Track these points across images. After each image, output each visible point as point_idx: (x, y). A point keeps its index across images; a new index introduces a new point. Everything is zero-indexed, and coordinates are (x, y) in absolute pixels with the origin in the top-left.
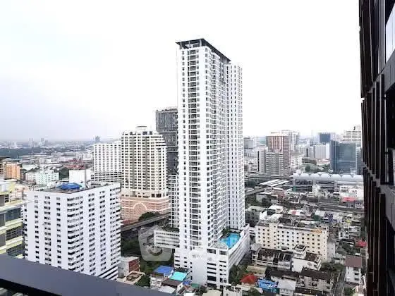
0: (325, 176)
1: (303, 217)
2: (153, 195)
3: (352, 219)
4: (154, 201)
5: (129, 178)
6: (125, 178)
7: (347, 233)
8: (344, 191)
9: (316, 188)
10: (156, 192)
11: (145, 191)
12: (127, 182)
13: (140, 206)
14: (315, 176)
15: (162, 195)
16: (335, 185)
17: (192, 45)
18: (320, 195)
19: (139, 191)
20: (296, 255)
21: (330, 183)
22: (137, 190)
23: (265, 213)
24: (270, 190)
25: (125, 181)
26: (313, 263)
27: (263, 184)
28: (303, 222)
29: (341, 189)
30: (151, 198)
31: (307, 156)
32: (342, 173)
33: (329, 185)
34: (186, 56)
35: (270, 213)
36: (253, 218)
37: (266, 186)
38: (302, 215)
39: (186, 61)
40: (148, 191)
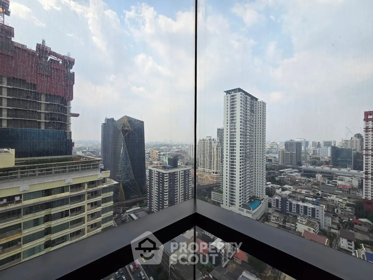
0: (326, 168)
1: (307, 195)
2: (213, 173)
3: (348, 202)
4: (214, 175)
5: (202, 162)
6: (200, 162)
7: (342, 211)
8: (342, 180)
9: (319, 176)
10: (215, 171)
11: (209, 170)
12: (201, 164)
13: (207, 177)
14: (318, 168)
15: (218, 173)
16: (334, 175)
17: (233, 92)
18: (322, 181)
19: (207, 170)
20: (299, 221)
21: (330, 173)
22: (206, 169)
23: (280, 190)
24: (284, 175)
25: (200, 163)
26: (312, 229)
27: (281, 171)
28: (306, 198)
29: (338, 178)
30: (212, 174)
31: (314, 154)
32: (339, 168)
33: (329, 175)
34: (229, 98)
35: (284, 190)
36: (272, 192)
37: (283, 172)
38: (307, 193)
39: (229, 101)
40: (211, 170)
